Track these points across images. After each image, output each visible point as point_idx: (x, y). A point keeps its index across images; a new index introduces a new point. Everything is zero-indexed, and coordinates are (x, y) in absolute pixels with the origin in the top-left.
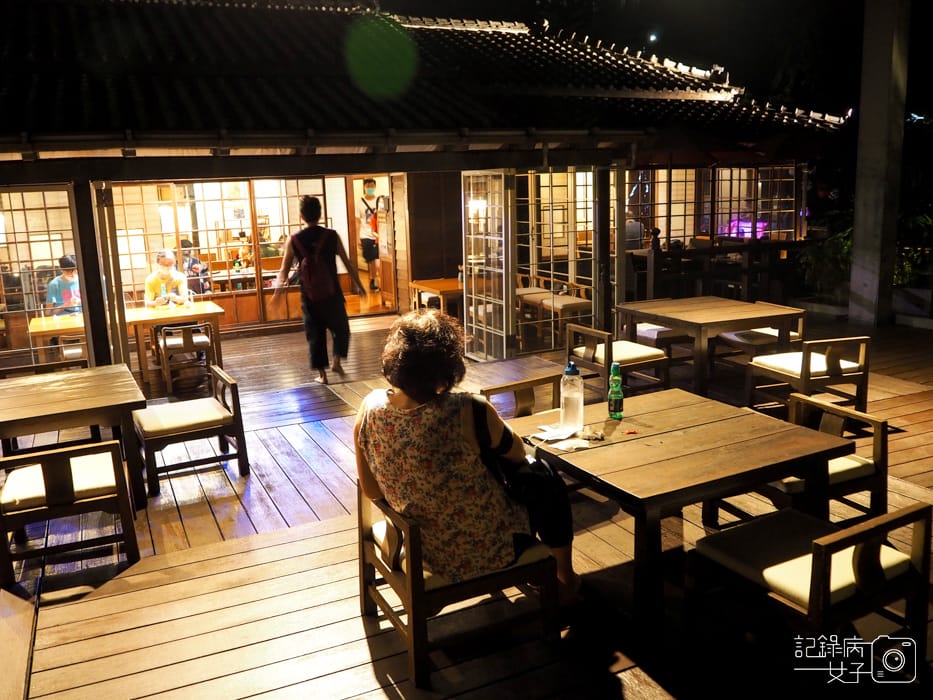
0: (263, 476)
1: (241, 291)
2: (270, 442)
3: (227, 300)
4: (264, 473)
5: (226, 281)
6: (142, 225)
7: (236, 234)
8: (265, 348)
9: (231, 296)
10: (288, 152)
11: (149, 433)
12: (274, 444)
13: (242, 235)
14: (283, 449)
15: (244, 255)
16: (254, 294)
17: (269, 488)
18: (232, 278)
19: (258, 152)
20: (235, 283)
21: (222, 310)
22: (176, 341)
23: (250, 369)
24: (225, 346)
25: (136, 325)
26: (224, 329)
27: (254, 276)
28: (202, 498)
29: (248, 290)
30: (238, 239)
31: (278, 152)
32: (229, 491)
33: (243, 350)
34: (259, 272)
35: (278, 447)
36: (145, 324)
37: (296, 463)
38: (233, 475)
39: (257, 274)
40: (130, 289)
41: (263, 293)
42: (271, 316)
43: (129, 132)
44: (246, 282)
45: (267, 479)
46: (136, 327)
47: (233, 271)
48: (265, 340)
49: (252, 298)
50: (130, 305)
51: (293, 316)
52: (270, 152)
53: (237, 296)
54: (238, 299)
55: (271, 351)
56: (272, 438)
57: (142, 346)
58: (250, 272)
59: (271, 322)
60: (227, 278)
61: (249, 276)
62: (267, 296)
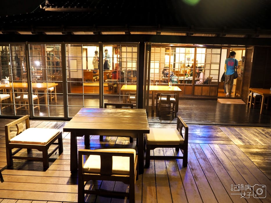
0: (193, 169)
1: (187, 84)
2: (196, 151)
3: (182, 86)
4: (193, 168)
5: (183, 80)
6: (159, 60)
7: (186, 65)
8: (193, 104)
9: (183, 85)
10: (214, 35)
11: (149, 141)
12: (198, 152)
13: (189, 66)
14: (202, 156)
15: (188, 72)
16: (191, 86)
17: (195, 178)
18: (185, 79)
19: (203, 35)
20: (185, 81)
21: (181, 90)
22: (165, 99)
23: (187, 112)
24: (180, 102)
25: (153, 91)
26: (180, 96)
27: (192, 80)
28: (166, 176)
29: (189, 84)
30: (187, 67)
31: (210, 36)
32: (177, 174)
33: (185, 104)
34: (194, 78)
35: (200, 154)
36: (156, 91)
37: (208, 166)
38: (180, 165)
39: (193, 79)
40: (153, 79)
41: (195, 86)
42: (196, 94)
43: (159, 25)
44: (189, 81)
45: (194, 172)
46: (153, 92)
47: (185, 77)
48: (192, 101)
49: (191, 87)
50: (152, 85)
51: (203, 94)
52: (207, 35)
53: (186, 85)
54: (186, 86)
55: (194, 106)
56: (197, 149)
57: (153, 98)
58: (191, 78)
59: (196, 96)
60: (183, 79)
61: (190, 79)
62: (195, 87)
